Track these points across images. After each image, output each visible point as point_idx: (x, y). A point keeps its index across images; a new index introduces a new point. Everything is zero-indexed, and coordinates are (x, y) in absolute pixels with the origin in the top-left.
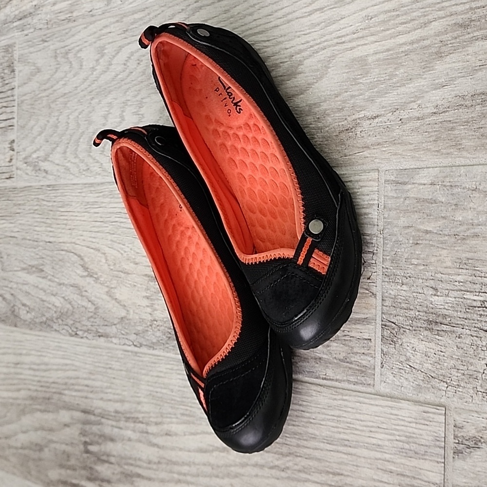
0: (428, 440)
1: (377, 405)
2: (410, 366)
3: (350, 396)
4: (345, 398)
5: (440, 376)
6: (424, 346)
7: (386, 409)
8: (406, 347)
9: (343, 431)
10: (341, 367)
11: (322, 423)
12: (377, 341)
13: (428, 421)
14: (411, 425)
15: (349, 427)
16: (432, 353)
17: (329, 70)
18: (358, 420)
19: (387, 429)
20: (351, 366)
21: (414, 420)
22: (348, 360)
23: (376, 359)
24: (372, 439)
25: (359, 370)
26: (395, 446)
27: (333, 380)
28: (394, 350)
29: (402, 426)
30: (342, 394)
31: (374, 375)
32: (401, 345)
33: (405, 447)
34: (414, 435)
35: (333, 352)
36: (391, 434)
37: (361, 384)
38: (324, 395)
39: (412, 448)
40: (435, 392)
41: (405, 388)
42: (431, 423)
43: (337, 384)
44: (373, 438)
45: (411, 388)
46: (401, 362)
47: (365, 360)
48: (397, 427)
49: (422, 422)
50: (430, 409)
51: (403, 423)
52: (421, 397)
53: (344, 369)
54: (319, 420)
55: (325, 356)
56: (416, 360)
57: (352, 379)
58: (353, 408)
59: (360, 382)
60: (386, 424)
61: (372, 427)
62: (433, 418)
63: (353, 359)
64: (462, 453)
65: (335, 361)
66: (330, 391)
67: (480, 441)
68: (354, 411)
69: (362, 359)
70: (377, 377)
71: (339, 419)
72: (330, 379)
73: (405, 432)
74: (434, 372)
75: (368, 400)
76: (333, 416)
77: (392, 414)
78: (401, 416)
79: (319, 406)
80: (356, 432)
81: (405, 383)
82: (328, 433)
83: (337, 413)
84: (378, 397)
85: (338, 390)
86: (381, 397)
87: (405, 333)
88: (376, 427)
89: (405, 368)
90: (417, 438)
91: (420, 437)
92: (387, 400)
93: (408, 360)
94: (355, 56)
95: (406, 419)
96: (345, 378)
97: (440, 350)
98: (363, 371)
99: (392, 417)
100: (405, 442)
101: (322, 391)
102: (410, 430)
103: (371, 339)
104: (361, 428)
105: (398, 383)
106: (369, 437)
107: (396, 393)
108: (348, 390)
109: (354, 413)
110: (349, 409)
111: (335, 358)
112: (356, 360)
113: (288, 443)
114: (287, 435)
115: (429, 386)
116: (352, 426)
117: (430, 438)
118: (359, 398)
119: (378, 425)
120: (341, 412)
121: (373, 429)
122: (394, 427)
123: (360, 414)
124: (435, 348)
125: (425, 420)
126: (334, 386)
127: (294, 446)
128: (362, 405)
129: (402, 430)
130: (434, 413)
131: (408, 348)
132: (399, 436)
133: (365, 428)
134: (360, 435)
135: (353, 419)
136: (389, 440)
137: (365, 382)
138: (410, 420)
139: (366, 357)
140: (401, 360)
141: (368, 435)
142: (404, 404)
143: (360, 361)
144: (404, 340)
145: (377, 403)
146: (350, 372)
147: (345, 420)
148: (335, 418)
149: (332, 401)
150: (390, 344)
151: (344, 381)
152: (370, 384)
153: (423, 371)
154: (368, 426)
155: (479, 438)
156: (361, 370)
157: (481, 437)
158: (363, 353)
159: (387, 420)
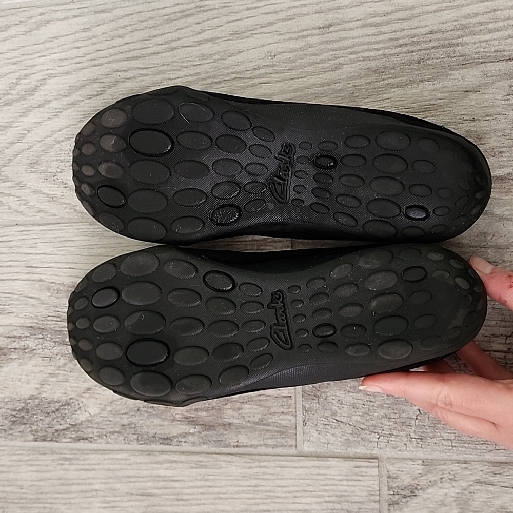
0: (362, 496)
1: (301, 467)
2: (337, 420)
3: (269, 461)
4: (262, 464)
5: (370, 427)
6: (351, 397)
7: (312, 470)
8: (331, 401)
9: (261, 501)
10: (256, 431)
11: (235, 496)
12: (297, 397)
13: (360, 476)
14: (342, 483)
15: (269, 496)
16: (360, 404)
18: (279, 487)
19: (314, 491)
20: (268, 428)
21: (345, 478)
22: (264, 422)
23: (297, 417)
24: (297, 505)
25: (278, 432)
26: (325, 508)
27: (247, 446)
28: (319, 406)
29: (332, 485)
30: (259, 461)
31: (296, 434)
32: (326, 399)
33: (336, 508)
34: (346, 494)
35: (245, 415)
36: (319, 496)
37: (281, 446)
38: (237, 464)
39: (344, 508)
40: (366, 445)
41: (333, 444)
42: (364, 478)
43: (252, 450)
44: (298, 503)
45: (339, 443)
46: (326, 417)
47: (284, 420)
48: (326, 488)
49: (354, 477)
50: (363, 463)
51: (332, 482)
52: (351, 451)
53: (260, 433)
54: (232, 494)
55: (235, 421)
56: (344, 413)
57: (270, 442)
58: (273, 475)
59: (281, 444)
60: (312, 486)
61: (296, 492)
62: (366, 472)
63: (270, 420)
64: (398, 504)
65: (249, 425)
66: (244, 460)
67: (416, 488)
68: (275, 477)
69: (281, 419)
70: (300, 437)
71: (256, 489)
72: (243, 446)
73: (335, 491)
74: (364, 424)
75: (290, 463)
76: (249, 486)
77: (319, 475)
78: (330, 475)
79: (230, 478)
80: (277, 500)
81: (332, 439)
82: (242, 506)
83: (254, 482)
84: (303, 458)
85: (254, 457)
86: (306, 458)
87: (329, 386)
88: (302, 491)
89: (331, 423)
90: (349, 496)
91: (353, 494)
92: (314, 460)
93: (334, 414)
95: (335, 477)
96: (262, 443)
97: (369, 400)
98: (283, 432)
99: (319, 477)
100: (336, 503)
101: (234, 460)
102: (341, 488)
103: (291, 397)
104: (284, 495)
105: (324, 440)
106: (294, 503)
107: (321, 450)
108: (267, 455)
109: (274, 480)
110: (269, 477)
111: (249, 421)
112: (274, 421)
115: (359, 439)
116: (273, 494)
117: (364, 494)
118: (280, 463)
119: (303, 488)
120: (258, 481)
121: (298, 494)
122: (322, 488)
123: (282, 479)
124: (363, 398)
125: (357, 475)
126: (248, 453)
128: (283, 469)
129: (331, 490)
130: (367, 467)
131: (334, 402)
132: (328, 496)
133: (288, 495)
134: (283, 503)
135: (274, 487)
136: (317, 503)
137: (286, 444)
138: (340, 477)
139: (285, 417)
140: (326, 415)
141: (292, 501)
142: (333, 462)
143: (279, 422)
144: (329, 394)
145: (301, 465)
146: (268, 435)
147: (261, 488)
148: (252, 488)
149: (246, 470)
150: (313, 399)
151: (261, 445)
152: (292, 445)
153: (351, 424)
154: (292, 492)
155: (416, 485)
156: (281, 432)
157: (417, 485)
158: (283, 413)
159: (314, 481)
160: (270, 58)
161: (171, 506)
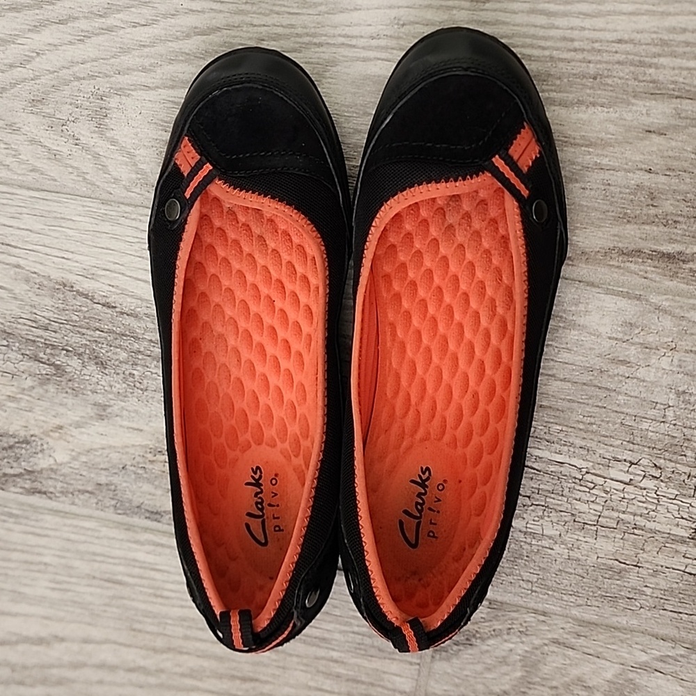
26: (350, 640)
33: (365, 642)
36: (346, 624)
39: (376, 644)
60: (340, 609)
64: (446, 651)
67: (474, 636)
100: (366, 636)
113: (169, 633)
114: (169, 621)
127: (178, 638)
132: (358, 626)
136: (341, 632)
155: (474, 632)
157: (477, 631)
159: (343, 603)
160: (396, 26)
161: (145, 602)
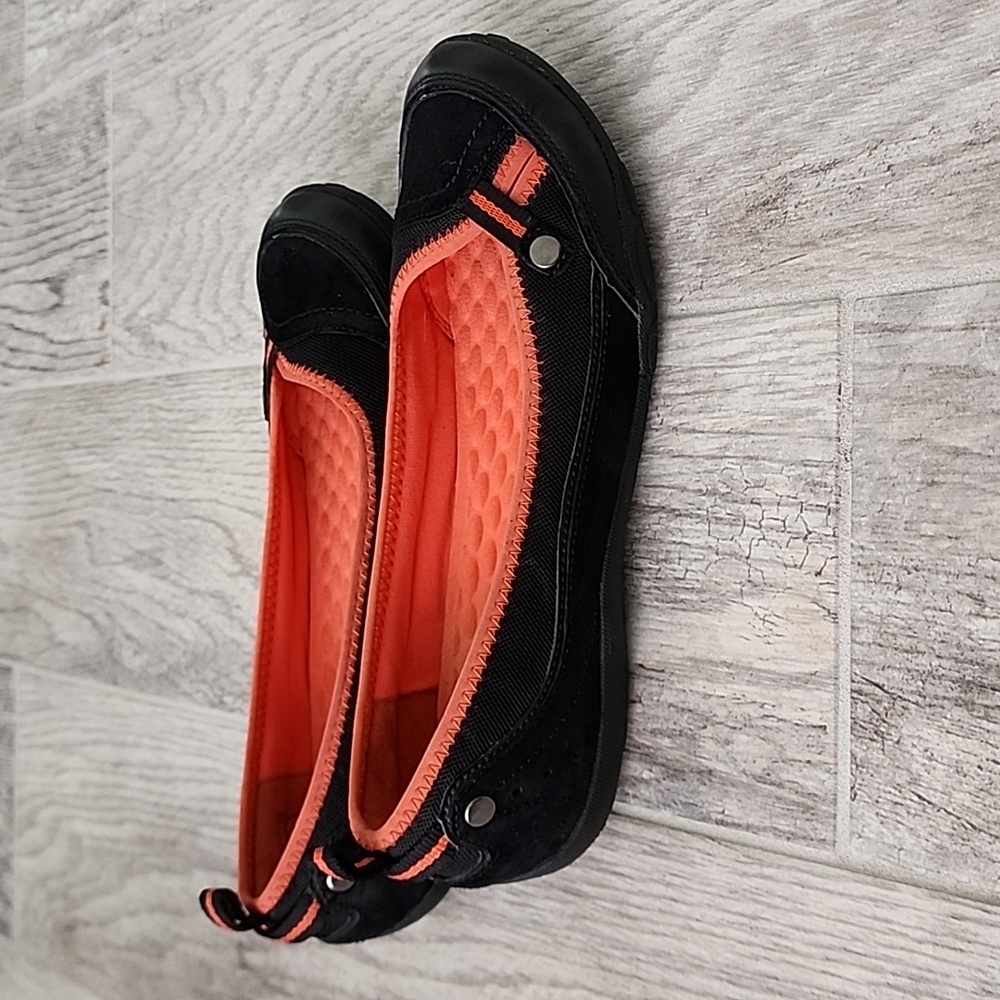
0: (965, 990)
1: (841, 894)
2: (920, 797)
3: (779, 867)
4: (767, 871)
5: (992, 826)
6: (952, 746)
7: (862, 905)
8: (909, 748)
9: (763, 953)
10: (757, 795)
11: (716, 930)
12: (840, 731)
13: (963, 940)
14: (923, 948)
15: (777, 945)
16: (972, 765)
17: (722, 59)
18: (797, 929)
19: (865, 955)
20: (780, 792)
21: (929, 937)
22: (773, 777)
23: (840, 778)
24: (830, 977)
25: (798, 804)
27: (739, 826)
28: (882, 757)
29: (902, 949)
30: (761, 862)
31: (835, 816)
32: (898, 742)
34: (930, 976)
35: (738, 758)
36: (875, 970)
37: (804, 838)
38: (721, 861)
40: (982, 866)
41: (910, 852)
42: (971, 947)
43: (748, 836)
44: (833, 975)
45: (924, 853)
46: (898, 787)
47: (811, 779)
48: (890, 952)
49: (949, 941)
50: (967, 909)
51: (902, 942)
52: (948, 878)
53: (764, 800)
54: (710, 924)
55: (720, 767)
56: (935, 781)
57: (783, 824)
58: (786, 899)
59: (802, 833)
60: (862, 941)
61: (829, 948)
62: (976, 935)
63: (785, 776)
65: (745, 779)
66: (733, 854)
68: (789, 905)
69: (804, 777)
70: (843, 822)
71: (754, 923)
72: (734, 825)
73: (908, 965)
74: (977, 814)
75: (820, 880)
76: (742, 915)
77: (876, 918)
78: (899, 924)
79: (708, 889)
80: (794, 959)
81: (909, 841)
82: (729, 955)
83: (749, 908)
84: (844, 873)
85: (752, 852)
86: (850, 874)
87: (906, 713)
88: (840, 949)
89: (909, 802)
90: (937, 982)
91: (945, 980)
92: (866, 883)
93: (914, 781)
94: (779, 18)
95: (909, 932)
96: (767, 823)
97: (992, 757)
98: (809, 806)
99: (877, 924)
100: (909, 992)
101: (716, 852)
102: (921, 960)
103: (825, 727)
104: (805, 949)
105: (891, 841)
106: (824, 972)
107: (886, 865)
108: (775, 853)
109: (789, 910)
110: (778, 902)
111: (744, 772)
112: (791, 778)
113: (643, 975)
114: (641, 957)
115: (966, 850)
116: (784, 942)
117: (970, 985)
118: (799, 875)
119: (844, 944)
120: (760, 907)
121: (832, 954)
122: (882, 950)
123: (802, 913)
124: (978, 751)
125: (956, 937)
126: (742, 841)
127: (656, 984)
128: (806, 890)
129: (900, 961)
130: (978, 921)
131: (915, 751)
132: (893, 974)
133: (813, 950)
134: (804, 967)
135: (785, 926)
136: (870, 983)
137: (813, 835)
138: (919, 934)
139: (814, 772)
140: (898, 781)
141: (822, 968)
142: (906, 894)
143: (801, 781)
144: (903, 731)
145: (841, 890)
146: (779, 808)
147: (767, 925)
148: (745, 920)
149: (737, 877)
150: (872, 740)
151: (765, 829)
152: (824, 840)
153: (950, 810)
154: (822, 946)
156: (803, 805)
158: (809, 762)
159: (866, 931)
161: (610, 924)
